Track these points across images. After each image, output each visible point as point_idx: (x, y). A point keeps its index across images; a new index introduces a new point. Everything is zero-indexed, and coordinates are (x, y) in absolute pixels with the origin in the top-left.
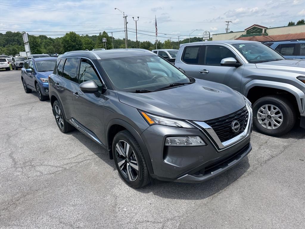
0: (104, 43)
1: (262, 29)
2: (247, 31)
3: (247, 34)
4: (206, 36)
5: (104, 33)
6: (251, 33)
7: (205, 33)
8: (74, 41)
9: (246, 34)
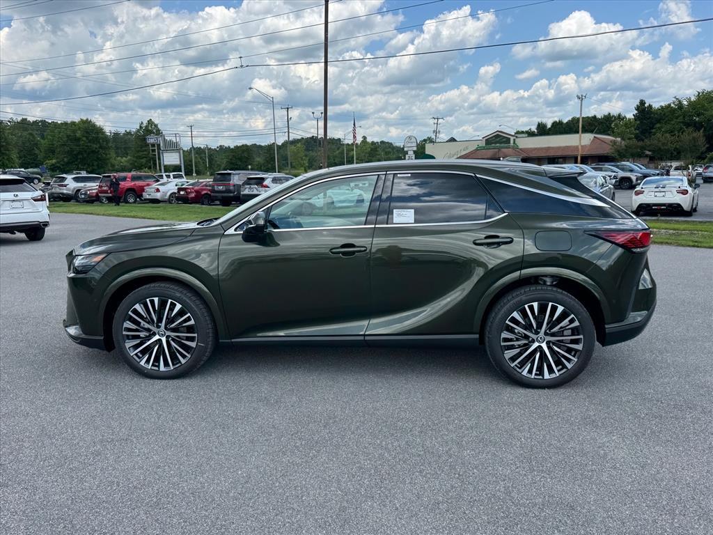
1: (510, 138)
2: (486, 140)
3: (486, 144)
4: (409, 145)
5: (150, 122)
6: (493, 143)
7: (407, 140)
9: (484, 145)
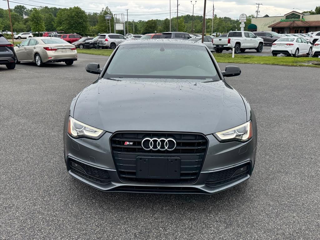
0: (108, 20)
1: (300, 15)
2: (286, 16)
4: (242, 19)
5: (107, 8)
6: (290, 18)
7: (241, 16)
9: (285, 19)
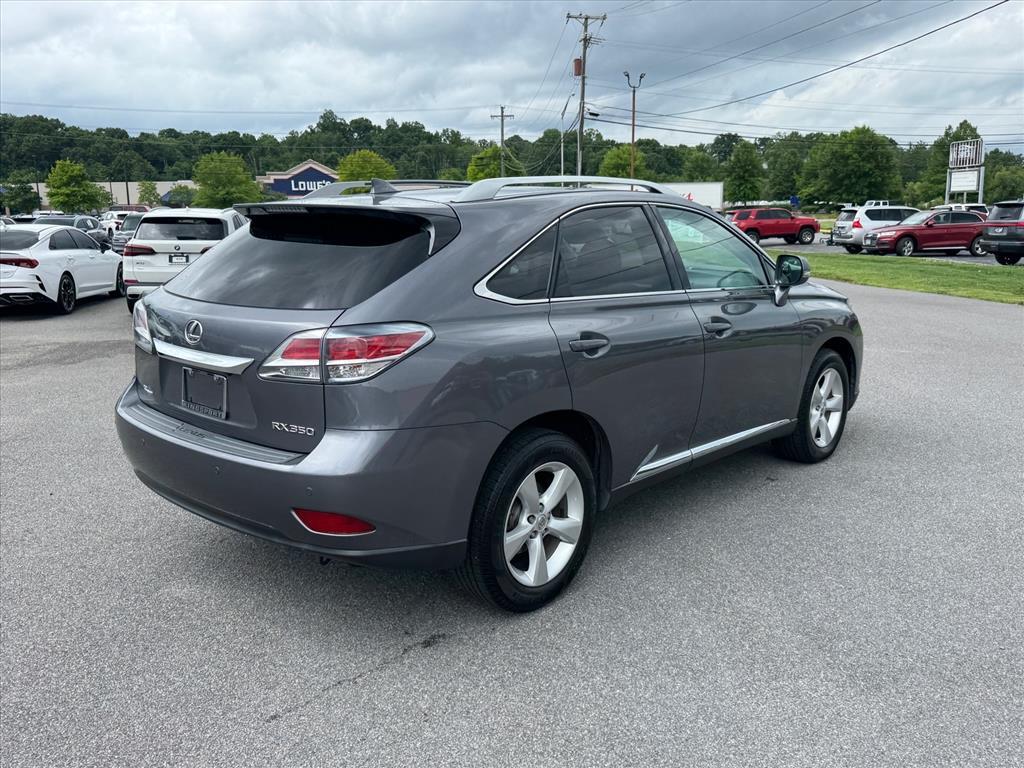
5: (964, 125)
8: (872, 157)
